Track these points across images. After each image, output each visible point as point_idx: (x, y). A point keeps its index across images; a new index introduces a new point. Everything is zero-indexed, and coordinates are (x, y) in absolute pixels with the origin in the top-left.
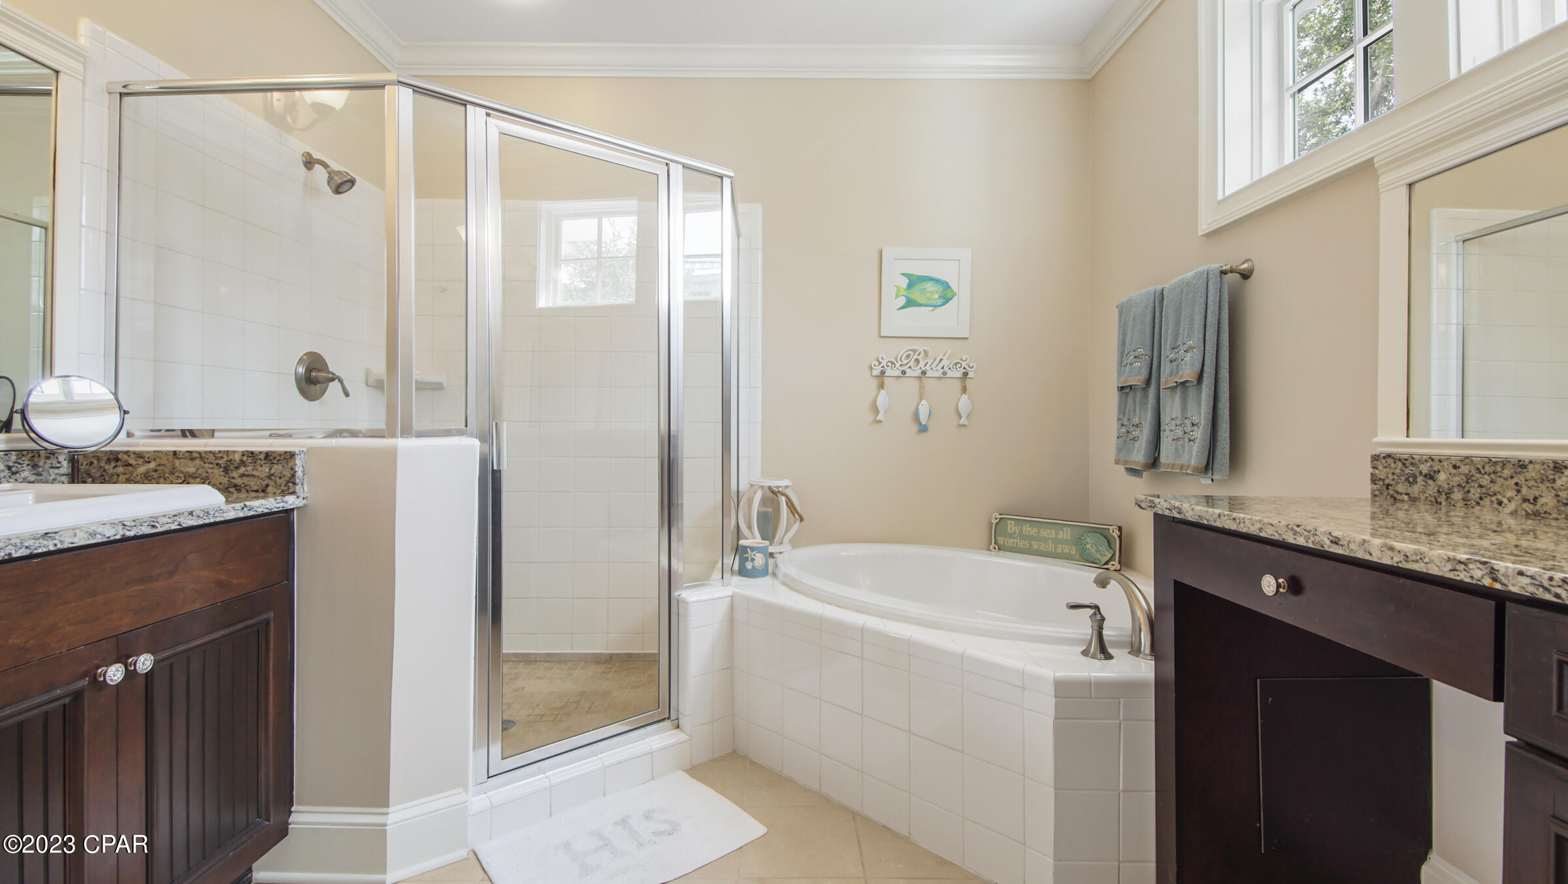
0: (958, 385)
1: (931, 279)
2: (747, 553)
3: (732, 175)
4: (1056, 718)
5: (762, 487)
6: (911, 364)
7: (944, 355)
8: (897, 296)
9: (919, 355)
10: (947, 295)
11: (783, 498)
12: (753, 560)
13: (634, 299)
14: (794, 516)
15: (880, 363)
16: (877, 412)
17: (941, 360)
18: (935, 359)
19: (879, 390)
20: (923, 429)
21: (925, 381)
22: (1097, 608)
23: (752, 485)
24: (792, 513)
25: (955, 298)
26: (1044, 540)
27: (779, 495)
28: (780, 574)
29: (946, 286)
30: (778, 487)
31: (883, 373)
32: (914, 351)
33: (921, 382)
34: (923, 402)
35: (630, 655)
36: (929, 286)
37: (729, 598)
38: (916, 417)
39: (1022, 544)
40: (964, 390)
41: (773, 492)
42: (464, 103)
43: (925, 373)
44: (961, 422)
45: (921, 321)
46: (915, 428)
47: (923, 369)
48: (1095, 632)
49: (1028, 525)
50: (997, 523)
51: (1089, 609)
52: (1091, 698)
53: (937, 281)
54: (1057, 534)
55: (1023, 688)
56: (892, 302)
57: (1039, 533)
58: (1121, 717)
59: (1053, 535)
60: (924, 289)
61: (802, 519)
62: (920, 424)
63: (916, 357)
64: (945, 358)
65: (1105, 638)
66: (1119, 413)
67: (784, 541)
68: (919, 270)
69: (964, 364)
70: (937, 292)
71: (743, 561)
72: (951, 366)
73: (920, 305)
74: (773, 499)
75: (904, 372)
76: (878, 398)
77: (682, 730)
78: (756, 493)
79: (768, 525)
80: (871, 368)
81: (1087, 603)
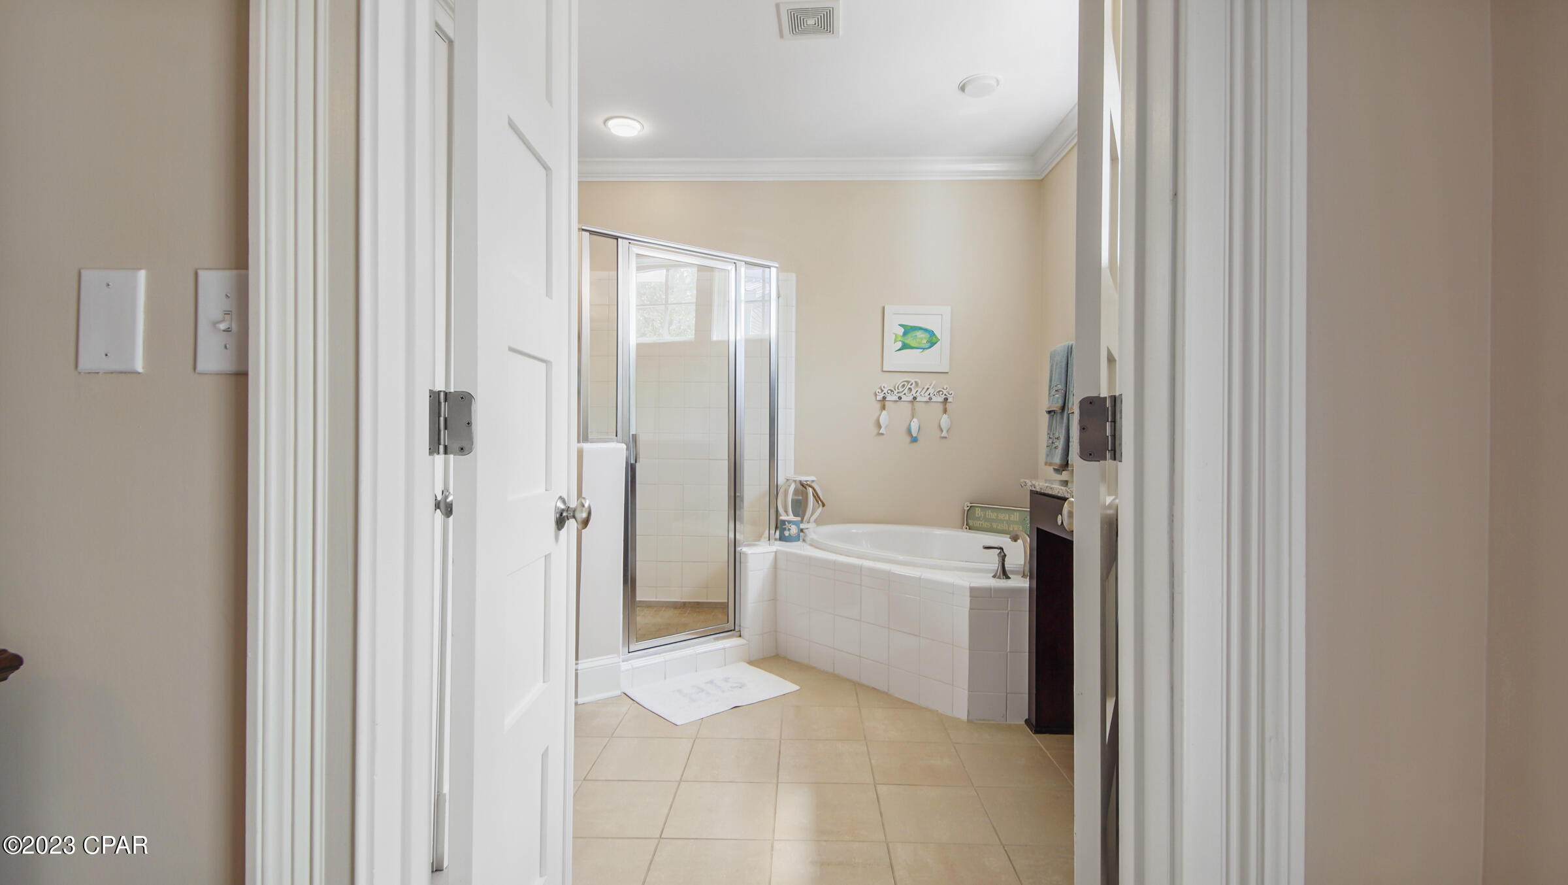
0: (940, 407)
1: (921, 329)
2: (785, 525)
3: (777, 266)
4: (971, 609)
5: (795, 481)
6: (906, 391)
7: (930, 385)
8: (895, 341)
9: (911, 385)
10: (932, 340)
11: (810, 490)
12: (789, 530)
13: (693, 337)
14: (818, 503)
15: (882, 391)
16: (880, 427)
17: (928, 389)
18: (923, 388)
19: (882, 411)
20: (914, 440)
21: (915, 404)
22: (1001, 549)
23: (787, 480)
24: (816, 500)
25: (939, 343)
26: (1002, 521)
27: (807, 487)
28: (808, 539)
29: (932, 333)
30: (807, 481)
31: (884, 398)
32: (908, 382)
33: (913, 405)
34: (915, 420)
35: (698, 603)
36: (919, 334)
37: (774, 553)
38: (909, 432)
39: (986, 525)
40: (945, 411)
41: (803, 485)
42: (617, 238)
43: (916, 399)
44: (943, 435)
45: (914, 360)
46: (908, 439)
47: (915, 395)
48: (1001, 564)
49: (990, 511)
50: (968, 510)
51: (997, 550)
52: (991, 597)
53: (926, 330)
54: (1010, 517)
55: (953, 594)
56: (892, 345)
57: (997, 516)
58: (1009, 609)
59: (1007, 518)
60: (916, 336)
61: (824, 505)
62: (912, 436)
63: (909, 386)
64: (931, 388)
65: (1006, 569)
66: (1048, 429)
67: (811, 521)
68: (911, 322)
69: (945, 392)
70: (925, 338)
71: (782, 531)
72: (935, 393)
73: (912, 348)
74: (802, 491)
75: (900, 398)
76: (881, 418)
77: (743, 638)
78: (790, 486)
79: (799, 507)
80: (876, 395)
81: (996, 546)
